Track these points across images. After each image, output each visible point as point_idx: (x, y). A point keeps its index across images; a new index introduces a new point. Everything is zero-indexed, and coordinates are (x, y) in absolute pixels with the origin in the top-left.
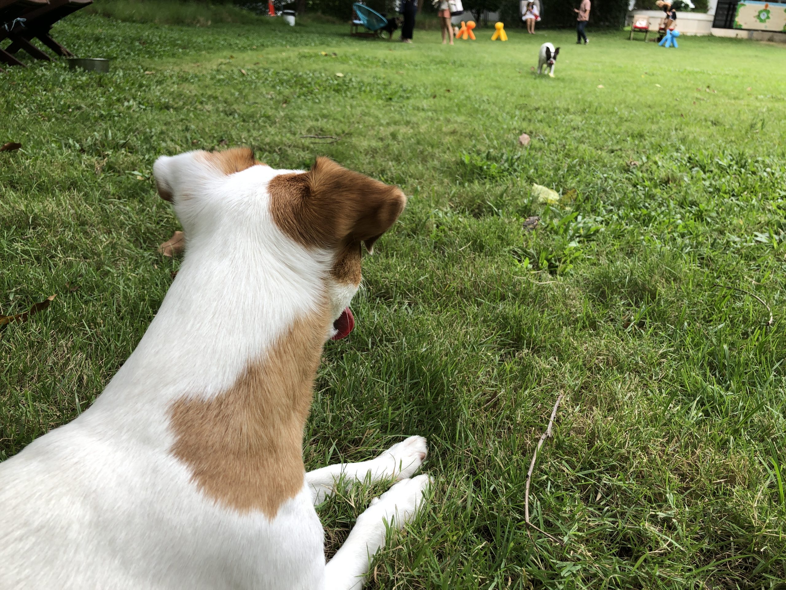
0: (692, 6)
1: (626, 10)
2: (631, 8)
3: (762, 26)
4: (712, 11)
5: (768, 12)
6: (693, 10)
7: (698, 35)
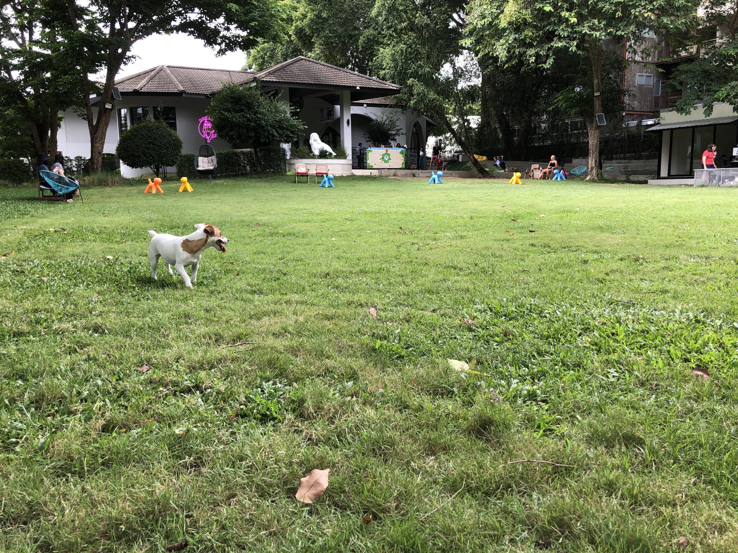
0: (334, 154)
1: (285, 159)
2: (288, 157)
3: (387, 166)
4: (350, 157)
5: (389, 155)
6: (336, 157)
7: (344, 175)
